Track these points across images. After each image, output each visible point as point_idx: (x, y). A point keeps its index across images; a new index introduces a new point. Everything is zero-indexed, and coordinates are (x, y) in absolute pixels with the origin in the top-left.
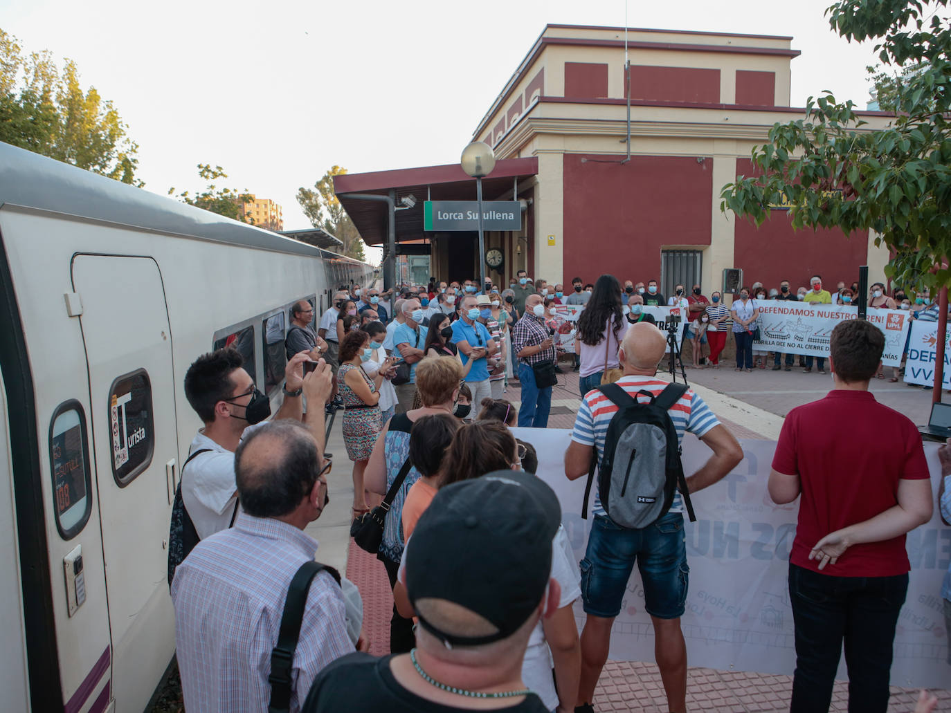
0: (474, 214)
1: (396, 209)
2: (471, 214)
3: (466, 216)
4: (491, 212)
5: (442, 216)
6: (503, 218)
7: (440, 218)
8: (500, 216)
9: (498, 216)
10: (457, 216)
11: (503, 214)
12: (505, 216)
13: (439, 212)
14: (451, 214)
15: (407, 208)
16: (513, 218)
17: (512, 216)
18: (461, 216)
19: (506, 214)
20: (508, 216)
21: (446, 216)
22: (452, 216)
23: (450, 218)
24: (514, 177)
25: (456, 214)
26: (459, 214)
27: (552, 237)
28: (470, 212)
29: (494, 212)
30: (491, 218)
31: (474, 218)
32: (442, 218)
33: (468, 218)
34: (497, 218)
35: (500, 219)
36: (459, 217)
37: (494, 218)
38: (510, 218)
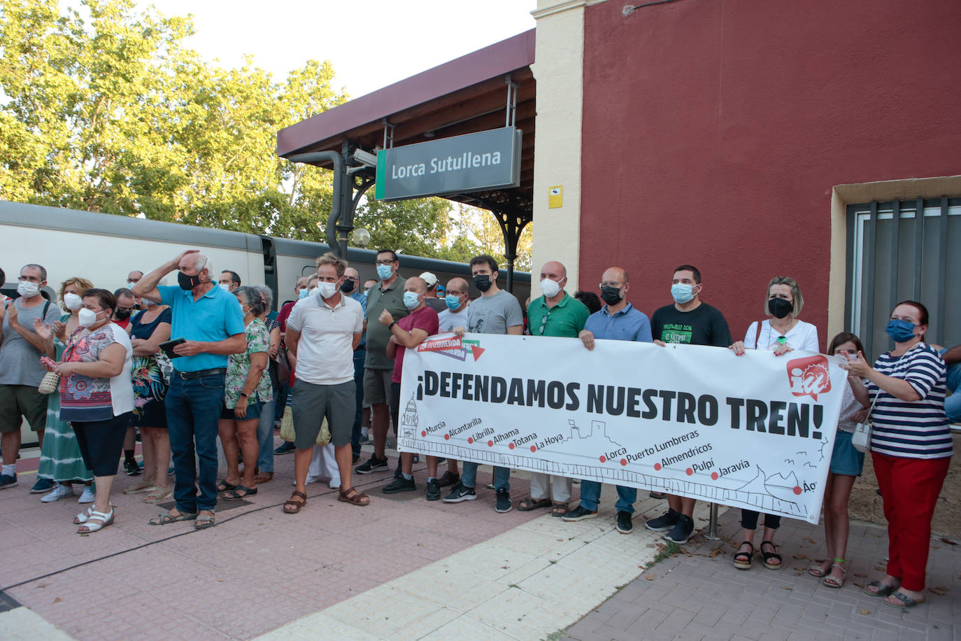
0: (440, 162)
1: (350, 170)
2: (436, 163)
3: (429, 167)
4: (465, 154)
5: (396, 174)
6: (483, 164)
7: (394, 177)
8: (479, 160)
9: (476, 161)
10: (416, 170)
11: (484, 156)
12: (487, 158)
13: (394, 166)
14: (409, 168)
15: (363, 167)
16: (498, 162)
17: (497, 158)
18: (422, 169)
19: (488, 154)
20: (492, 157)
21: (402, 174)
22: (411, 170)
23: (408, 175)
24: (504, 76)
25: (417, 166)
26: (420, 166)
27: (557, 190)
28: (436, 159)
29: (470, 154)
30: (464, 167)
31: (440, 171)
32: (396, 177)
33: (432, 172)
34: (475, 165)
35: (478, 165)
36: (419, 171)
37: (469, 166)
38: (494, 163)
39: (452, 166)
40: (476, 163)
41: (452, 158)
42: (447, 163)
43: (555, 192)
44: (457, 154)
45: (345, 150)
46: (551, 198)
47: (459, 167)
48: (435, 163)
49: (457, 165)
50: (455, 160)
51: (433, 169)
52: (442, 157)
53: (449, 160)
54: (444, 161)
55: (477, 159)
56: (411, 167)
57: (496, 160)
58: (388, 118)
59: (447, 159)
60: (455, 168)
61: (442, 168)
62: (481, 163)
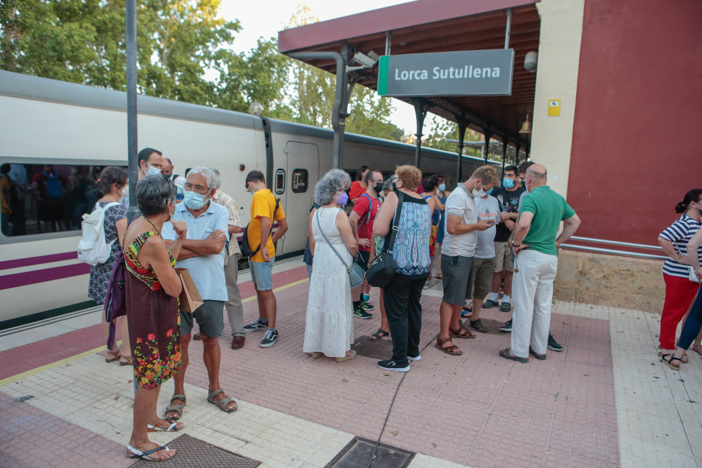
0: (442, 71)
1: (348, 69)
2: (439, 71)
3: (431, 74)
5: (399, 76)
6: (484, 76)
7: (397, 78)
8: (480, 72)
9: (477, 73)
10: (419, 75)
11: (484, 70)
12: (487, 72)
13: (397, 70)
14: (411, 72)
15: (362, 67)
16: (498, 75)
17: (497, 72)
18: (425, 75)
19: (489, 70)
20: (492, 71)
21: (405, 75)
22: (413, 75)
23: (411, 78)
24: (505, 10)
25: (419, 72)
26: (423, 72)
27: (557, 103)
28: (438, 68)
29: (471, 67)
30: (466, 76)
31: (442, 77)
32: (399, 79)
33: (434, 78)
34: (475, 76)
35: (479, 76)
36: (422, 76)
37: (470, 76)
38: (493, 75)
39: (454, 73)
40: (477, 75)
41: (455, 68)
42: (449, 73)
43: (554, 104)
44: (459, 66)
45: (345, 52)
46: (550, 108)
47: (461, 76)
48: (437, 70)
49: (459, 74)
50: (457, 70)
51: (436, 75)
52: (444, 67)
53: (452, 70)
54: (446, 71)
55: (477, 71)
56: (413, 72)
57: (496, 74)
58: (390, 32)
59: (450, 68)
60: (457, 76)
61: (444, 75)
62: (481, 75)
